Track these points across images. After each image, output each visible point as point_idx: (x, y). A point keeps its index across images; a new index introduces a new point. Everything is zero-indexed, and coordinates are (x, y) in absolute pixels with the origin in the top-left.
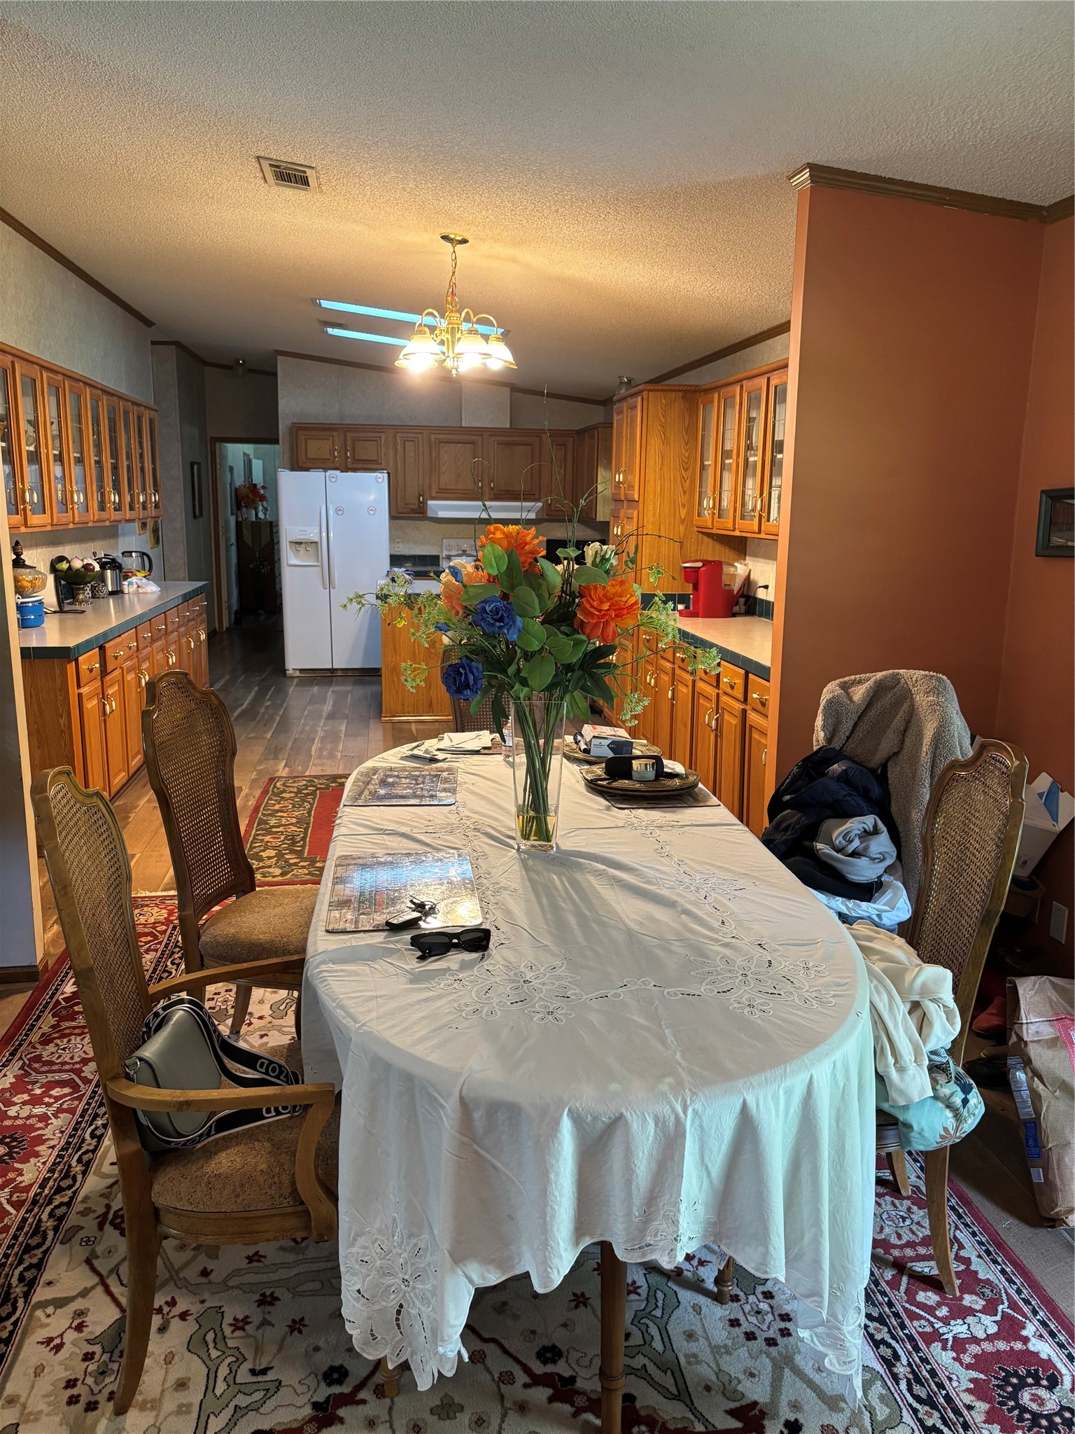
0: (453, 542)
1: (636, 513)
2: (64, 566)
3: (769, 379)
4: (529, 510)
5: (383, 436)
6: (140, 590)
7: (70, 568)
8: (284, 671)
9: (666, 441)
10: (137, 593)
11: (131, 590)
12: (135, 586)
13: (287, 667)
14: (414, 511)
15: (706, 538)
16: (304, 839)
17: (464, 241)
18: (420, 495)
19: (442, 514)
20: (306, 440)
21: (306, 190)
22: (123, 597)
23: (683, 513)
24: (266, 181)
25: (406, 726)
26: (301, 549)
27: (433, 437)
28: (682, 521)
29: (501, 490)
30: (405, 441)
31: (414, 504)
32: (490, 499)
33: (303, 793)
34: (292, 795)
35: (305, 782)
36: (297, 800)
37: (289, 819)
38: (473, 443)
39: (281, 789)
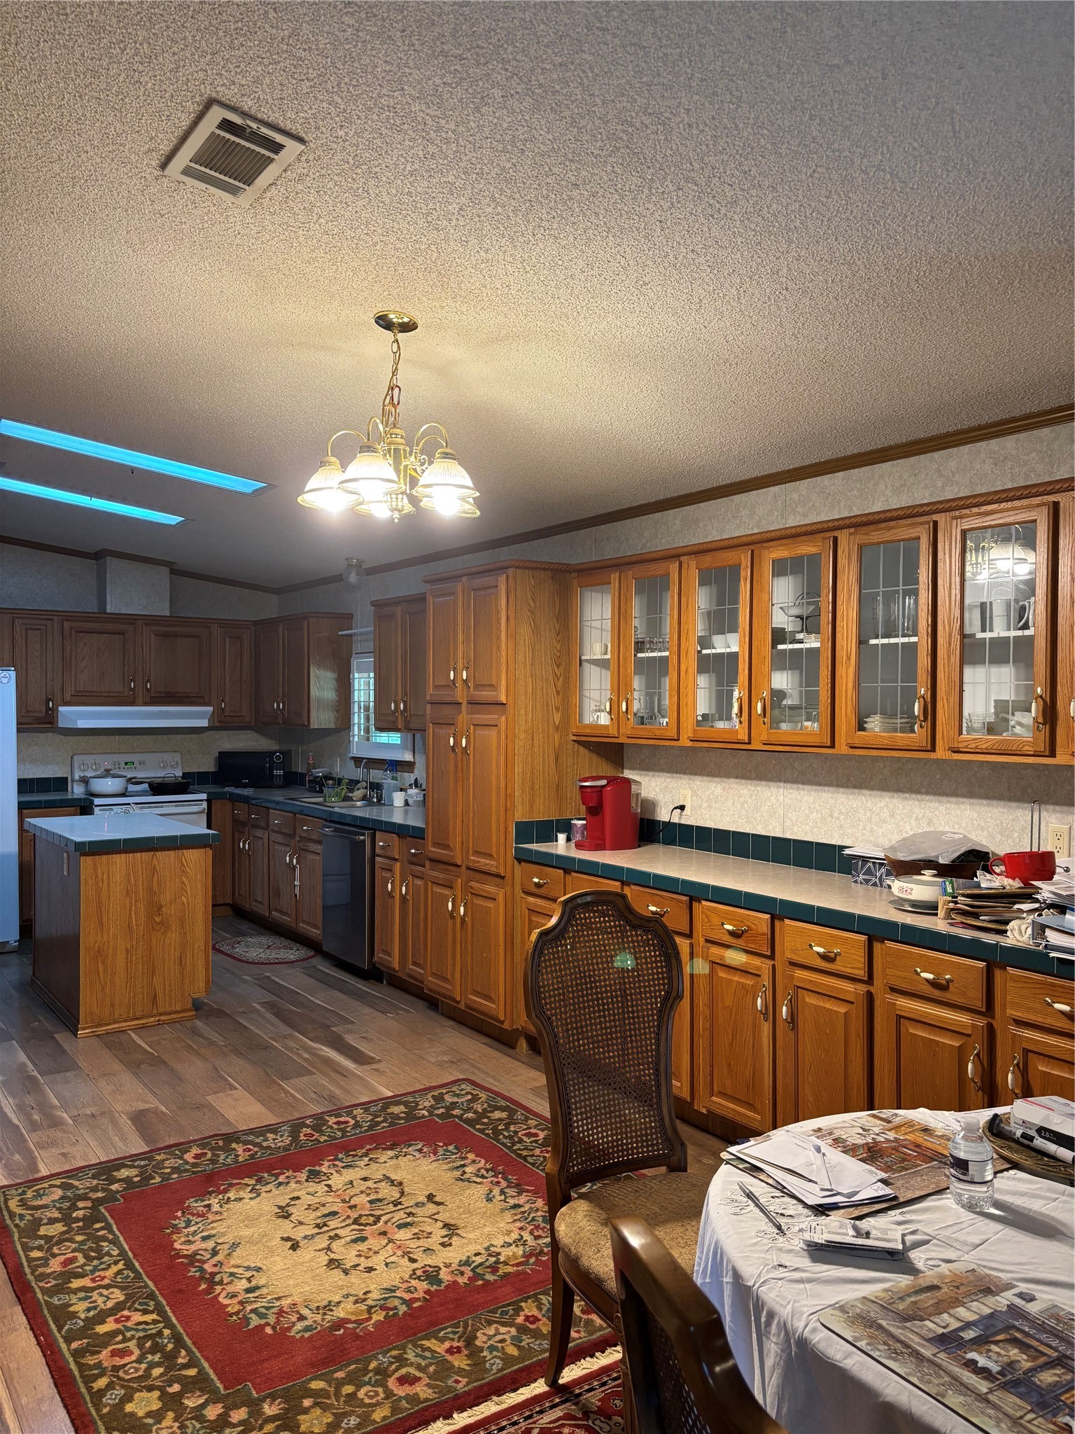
0: (89, 759)
3: (753, 551)
9: (536, 631)
14: (40, 721)
15: (582, 749)
18: (50, 700)
19: (82, 724)
23: (557, 718)
27: (67, 625)
28: (557, 728)
29: (161, 693)
30: (27, 629)
31: (40, 712)
32: (145, 704)
33: (77, 1220)
34: (59, 1228)
35: (60, 1192)
36: (79, 1238)
37: (105, 1292)
38: (123, 634)
39: (29, 1217)
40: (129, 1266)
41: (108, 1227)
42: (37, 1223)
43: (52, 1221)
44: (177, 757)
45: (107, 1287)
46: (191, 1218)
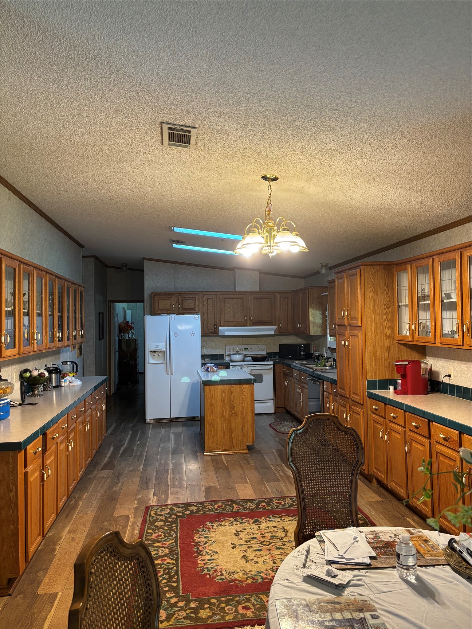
0: (231, 347)
1: (360, 333)
2: (28, 375)
4: (269, 330)
5: (197, 297)
6: (71, 384)
7: (31, 376)
8: (145, 420)
9: (375, 293)
10: (69, 386)
11: (66, 384)
12: (68, 382)
13: (146, 418)
14: (212, 333)
15: (402, 347)
16: (177, 572)
17: (275, 179)
18: (215, 325)
19: (226, 334)
20: (158, 300)
21: (186, 147)
22: (61, 390)
23: (388, 332)
24: (162, 144)
25: (219, 457)
26: (156, 354)
27: (221, 296)
28: (388, 337)
29: (256, 321)
30: (208, 299)
31: (212, 329)
32: (251, 326)
33: (169, 522)
34: (162, 523)
35: (169, 511)
36: (166, 528)
37: (163, 549)
38: (242, 299)
39: (155, 518)
40: (176, 542)
41: (177, 527)
42: (156, 520)
43: (161, 521)
44: (264, 347)
45: (165, 548)
46: (205, 529)
